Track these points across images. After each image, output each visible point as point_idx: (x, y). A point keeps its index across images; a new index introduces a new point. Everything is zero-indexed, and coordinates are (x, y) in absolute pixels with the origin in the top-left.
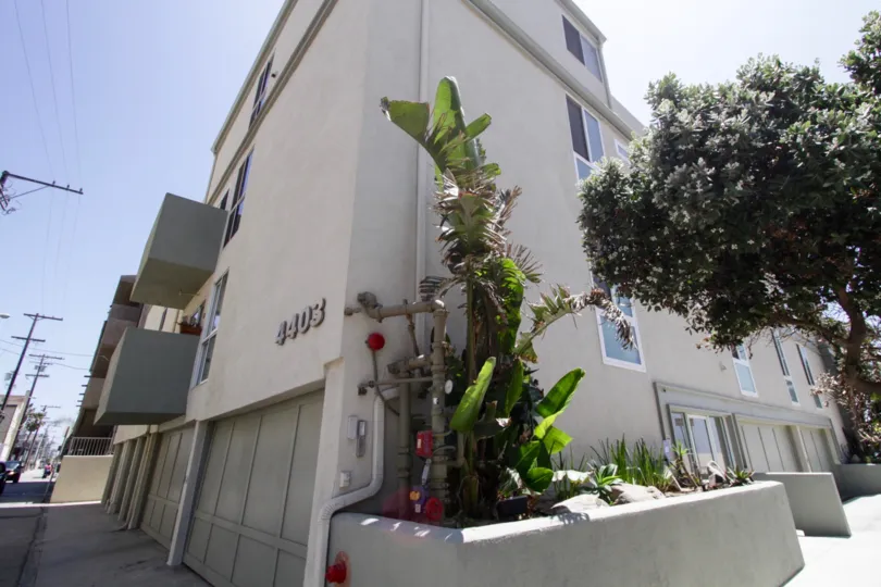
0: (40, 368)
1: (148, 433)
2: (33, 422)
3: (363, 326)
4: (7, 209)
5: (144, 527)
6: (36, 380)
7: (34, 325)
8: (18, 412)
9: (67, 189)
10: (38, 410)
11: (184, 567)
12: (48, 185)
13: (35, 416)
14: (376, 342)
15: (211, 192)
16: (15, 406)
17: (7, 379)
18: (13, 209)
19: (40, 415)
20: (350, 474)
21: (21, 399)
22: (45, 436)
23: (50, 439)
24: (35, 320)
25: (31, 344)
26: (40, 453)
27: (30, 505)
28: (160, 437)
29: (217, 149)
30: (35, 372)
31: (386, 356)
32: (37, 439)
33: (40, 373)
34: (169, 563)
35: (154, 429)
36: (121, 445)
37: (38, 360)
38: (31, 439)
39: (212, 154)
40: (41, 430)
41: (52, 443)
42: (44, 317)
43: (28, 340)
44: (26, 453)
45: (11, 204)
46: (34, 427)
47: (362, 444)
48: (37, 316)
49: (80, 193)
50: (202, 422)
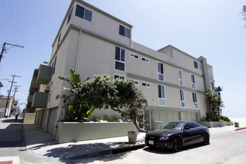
0: (16, 89)
1: (42, 109)
2: (15, 103)
3: (63, 99)
4: (6, 52)
5: (42, 127)
6: (15, 92)
7: (13, 78)
8: (11, 101)
9: (20, 46)
10: (16, 100)
11: (47, 132)
12: (15, 46)
13: (16, 102)
14: (65, 101)
15: (52, 58)
16: (10, 99)
17: (8, 92)
18: (7, 52)
19: (17, 102)
20: (60, 118)
21: (12, 97)
22: (18, 107)
23: (20, 108)
24: (14, 77)
25: (13, 83)
26: (17, 111)
27: (19, 123)
28: (44, 110)
29: (53, 46)
30: (15, 90)
31: (66, 103)
32: (16, 108)
33: (16, 90)
34: (45, 131)
35: (43, 109)
36: (37, 111)
37: (15, 87)
38: (15, 108)
39: (52, 47)
40: (17, 106)
41: (20, 109)
42: (16, 76)
43: (12, 82)
44: (14, 112)
45: (7, 51)
46: (16, 105)
47: (62, 114)
48: (14, 76)
49: (23, 47)
50: (49, 109)
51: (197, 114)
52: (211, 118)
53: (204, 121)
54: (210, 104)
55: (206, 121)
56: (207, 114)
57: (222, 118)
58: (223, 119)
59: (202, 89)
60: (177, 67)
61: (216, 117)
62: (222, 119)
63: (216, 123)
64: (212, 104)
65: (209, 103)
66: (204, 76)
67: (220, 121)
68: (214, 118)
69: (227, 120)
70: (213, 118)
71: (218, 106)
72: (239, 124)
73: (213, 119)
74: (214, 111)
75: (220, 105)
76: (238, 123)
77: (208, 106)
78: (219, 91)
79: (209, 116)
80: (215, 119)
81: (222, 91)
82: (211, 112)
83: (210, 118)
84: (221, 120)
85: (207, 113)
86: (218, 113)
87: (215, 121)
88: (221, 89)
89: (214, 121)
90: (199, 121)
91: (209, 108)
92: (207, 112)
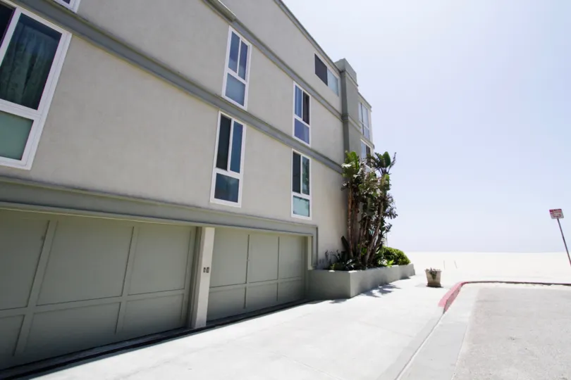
51: (304, 241)
52: (354, 254)
53: (329, 269)
54: (357, 207)
55: (335, 269)
56: (344, 241)
57: (389, 254)
58: (391, 256)
59: (336, 154)
60: (228, 18)
61: (373, 251)
62: (389, 259)
63: (370, 274)
64: (361, 205)
65: (352, 203)
66: (344, 117)
67: (382, 266)
68: (366, 254)
69: (400, 259)
70: (361, 254)
71: (379, 213)
72: (442, 274)
73: (363, 258)
74: (368, 231)
75: (385, 209)
76: (440, 272)
77: (348, 212)
78: (386, 167)
79: (351, 247)
80: (368, 256)
81: (393, 167)
82: (358, 233)
83: (352, 255)
84: (385, 262)
85: (343, 239)
86: (377, 238)
87: (370, 267)
88: (392, 160)
89: (363, 269)
90: (310, 268)
91: (352, 221)
92: (343, 234)
